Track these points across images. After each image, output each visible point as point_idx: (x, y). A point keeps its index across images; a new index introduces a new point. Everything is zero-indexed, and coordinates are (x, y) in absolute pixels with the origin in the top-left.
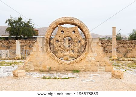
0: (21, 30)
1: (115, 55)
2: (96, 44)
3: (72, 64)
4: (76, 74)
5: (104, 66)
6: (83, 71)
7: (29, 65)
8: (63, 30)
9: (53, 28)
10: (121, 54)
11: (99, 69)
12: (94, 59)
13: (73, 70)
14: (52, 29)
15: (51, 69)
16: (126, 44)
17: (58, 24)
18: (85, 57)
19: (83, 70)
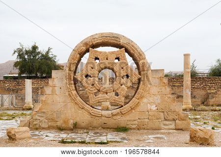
0: (37, 65)
1: (188, 102)
2: (157, 81)
3: (115, 117)
4: (123, 135)
5: (174, 120)
6: (134, 129)
7: (39, 118)
8: (98, 57)
9: (80, 54)
10: (197, 100)
11: (164, 125)
12: (154, 108)
13: (116, 127)
14: (78, 56)
15: (77, 126)
16: (204, 84)
17: (88, 46)
18: (138, 104)
19: (134, 126)
